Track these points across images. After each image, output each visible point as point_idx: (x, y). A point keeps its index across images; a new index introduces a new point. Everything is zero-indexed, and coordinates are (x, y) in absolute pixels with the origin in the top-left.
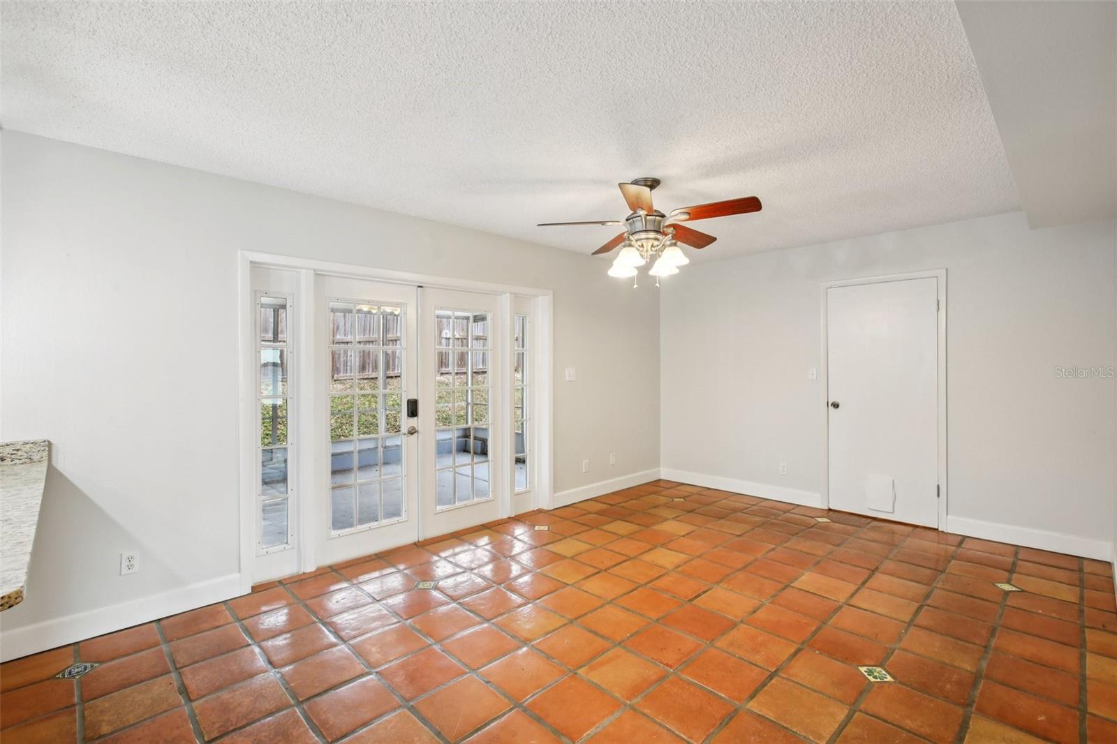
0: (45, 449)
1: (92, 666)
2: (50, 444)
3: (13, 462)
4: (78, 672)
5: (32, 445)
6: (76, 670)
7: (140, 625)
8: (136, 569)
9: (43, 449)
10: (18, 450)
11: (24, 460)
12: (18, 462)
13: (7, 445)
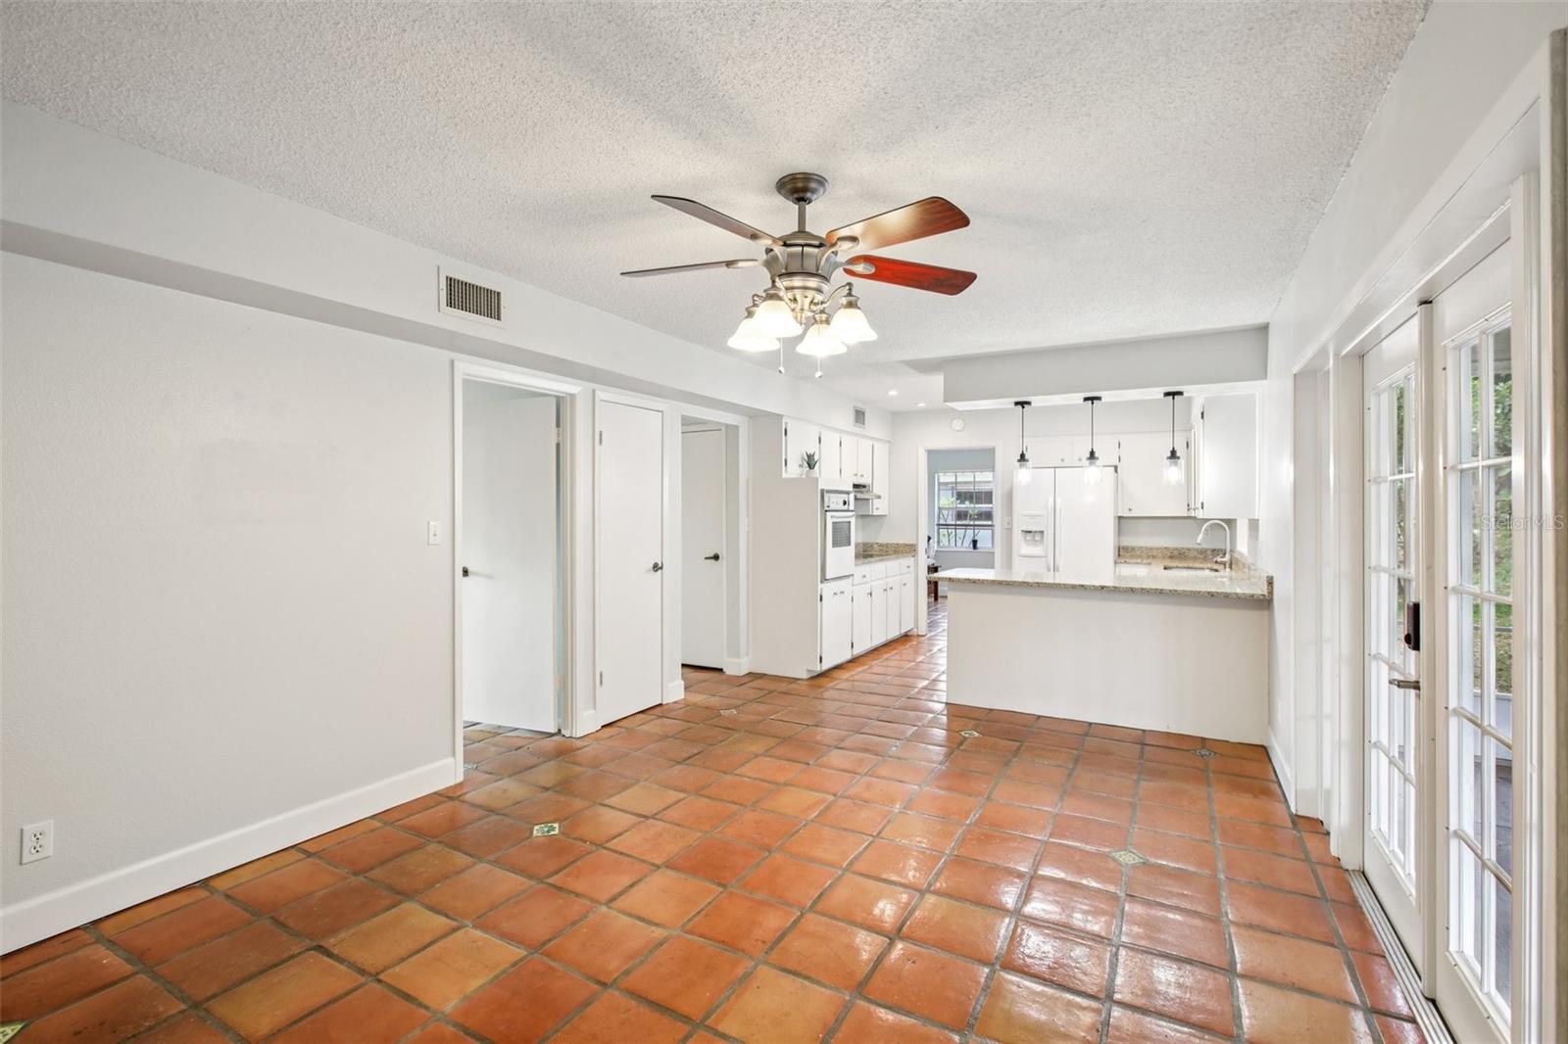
9: (1269, 581)
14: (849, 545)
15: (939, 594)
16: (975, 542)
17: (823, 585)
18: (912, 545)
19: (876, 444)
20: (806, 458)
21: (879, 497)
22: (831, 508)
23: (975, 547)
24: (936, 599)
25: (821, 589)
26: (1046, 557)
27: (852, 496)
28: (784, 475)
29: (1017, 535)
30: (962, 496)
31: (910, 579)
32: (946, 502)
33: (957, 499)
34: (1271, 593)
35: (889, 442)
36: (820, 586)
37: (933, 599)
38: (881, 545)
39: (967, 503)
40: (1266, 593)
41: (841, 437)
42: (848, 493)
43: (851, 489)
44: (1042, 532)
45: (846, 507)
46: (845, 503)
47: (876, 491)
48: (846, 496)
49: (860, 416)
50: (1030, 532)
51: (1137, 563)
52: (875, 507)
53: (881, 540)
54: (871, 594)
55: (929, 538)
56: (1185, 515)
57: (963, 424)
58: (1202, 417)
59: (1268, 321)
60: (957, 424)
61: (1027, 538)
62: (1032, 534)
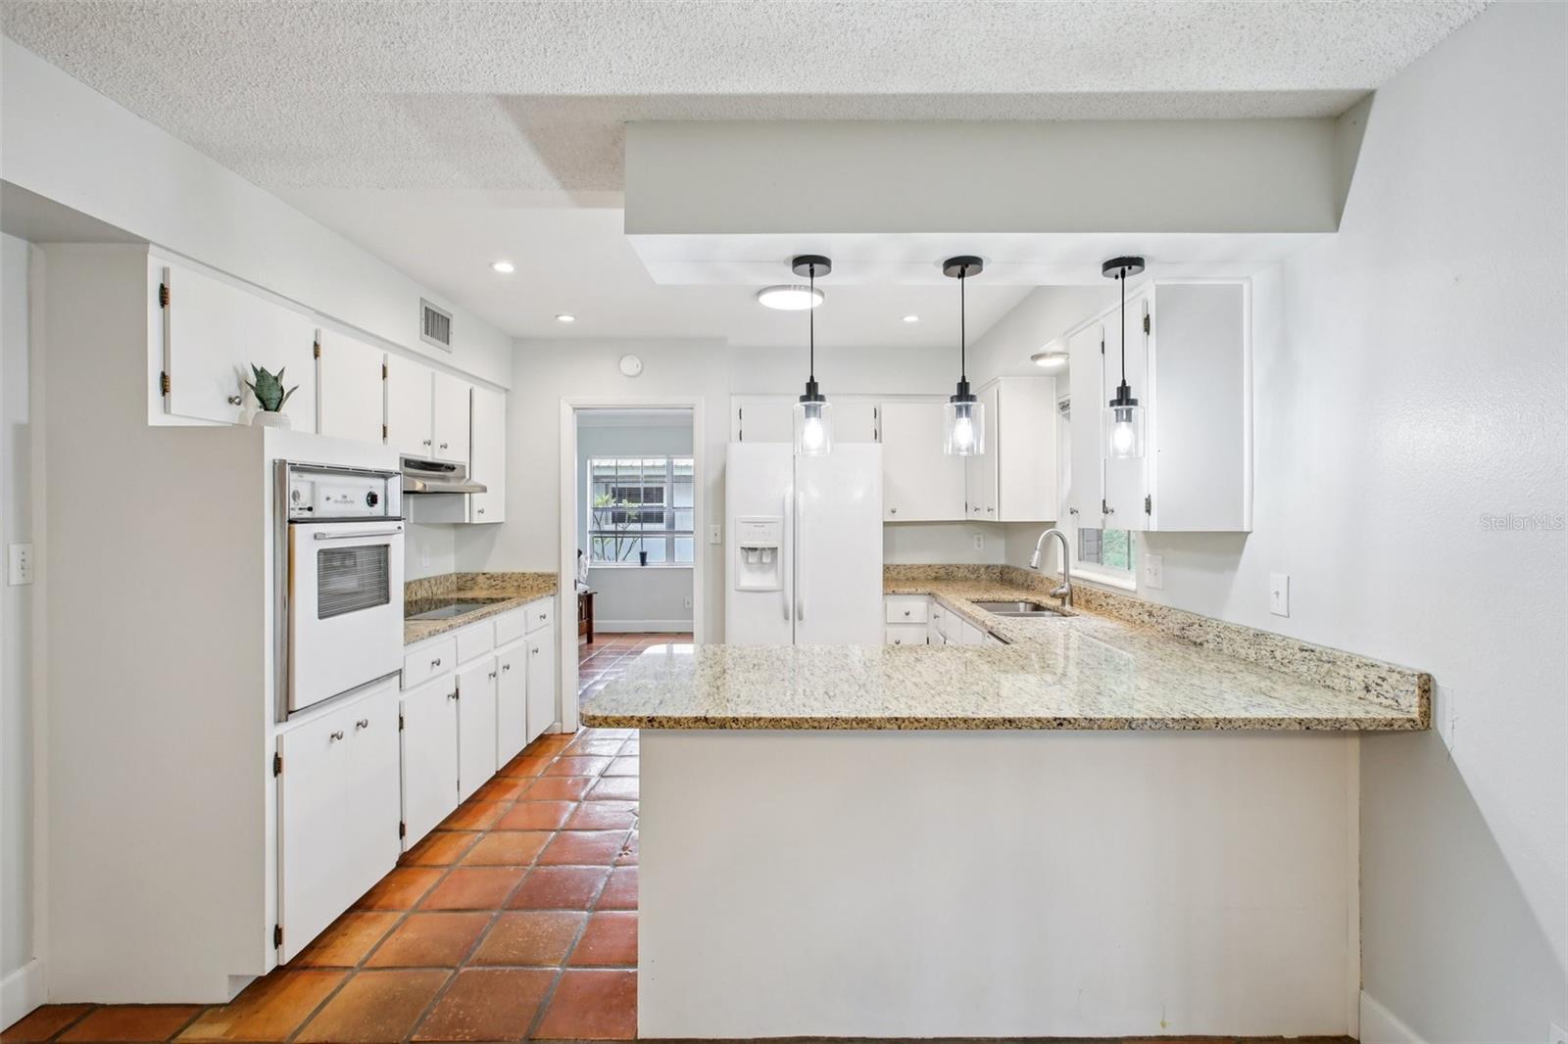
0: (1417, 691)
2: (1426, 688)
3: (1379, 701)
5: (1399, 676)
9: (1412, 689)
10: (1383, 679)
11: (1391, 702)
12: (1384, 701)
13: (1373, 665)
14: (385, 598)
15: (595, 630)
16: (643, 556)
17: (284, 728)
18: (550, 576)
19: (478, 392)
20: (253, 380)
21: (484, 490)
22: (317, 514)
23: (643, 561)
24: (590, 641)
25: (279, 740)
26: (782, 590)
27: (395, 485)
28: (156, 417)
29: (734, 555)
30: (619, 494)
31: (544, 638)
32: (600, 500)
33: (614, 497)
34: (1427, 714)
35: (507, 390)
36: (271, 732)
37: (585, 641)
38: (492, 577)
39: (625, 501)
40: (1415, 715)
41: (385, 357)
42: (385, 475)
43: (395, 466)
44: (774, 550)
45: (378, 510)
46: (372, 499)
47: (478, 478)
48: (381, 482)
49: (436, 324)
50: (756, 549)
51: (909, 594)
52: (475, 509)
53: (494, 566)
54: (457, 695)
55: (580, 553)
56: (964, 519)
57: (640, 365)
58: (1147, 329)
59: (1374, 87)
60: (630, 365)
61: (750, 560)
62: (758, 552)
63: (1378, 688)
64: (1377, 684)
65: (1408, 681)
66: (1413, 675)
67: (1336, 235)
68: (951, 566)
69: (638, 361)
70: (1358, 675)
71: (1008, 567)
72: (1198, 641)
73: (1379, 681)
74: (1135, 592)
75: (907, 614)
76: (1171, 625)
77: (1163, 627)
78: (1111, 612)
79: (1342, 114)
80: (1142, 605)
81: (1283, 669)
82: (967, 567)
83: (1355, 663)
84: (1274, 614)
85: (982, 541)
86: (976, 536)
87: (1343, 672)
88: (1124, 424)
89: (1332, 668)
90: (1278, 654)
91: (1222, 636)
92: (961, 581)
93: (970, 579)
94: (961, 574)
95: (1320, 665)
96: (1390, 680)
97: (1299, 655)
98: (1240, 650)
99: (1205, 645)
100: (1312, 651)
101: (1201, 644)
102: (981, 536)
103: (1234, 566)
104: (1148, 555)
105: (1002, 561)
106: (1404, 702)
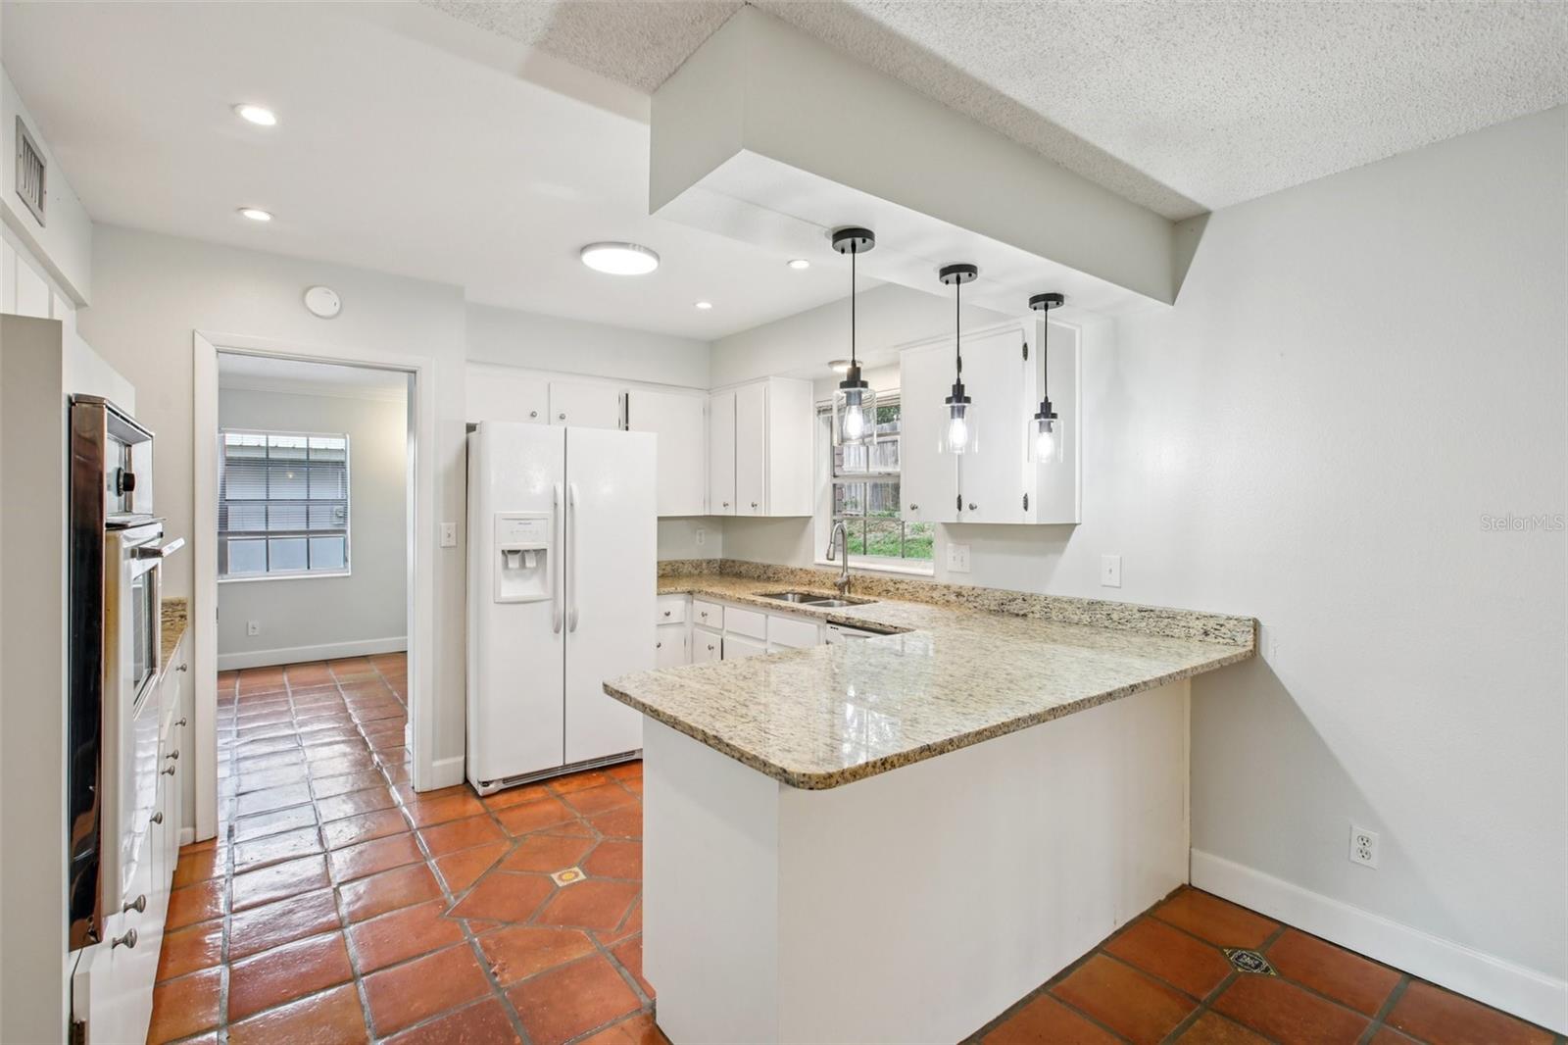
0: (1249, 631)
1: (1267, 970)
2: (1256, 626)
3: (1217, 641)
4: (1246, 964)
5: (1236, 622)
6: (1248, 960)
7: (1379, 962)
8: (1373, 862)
9: (1247, 629)
10: (1222, 625)
11: (1228, 640)
12: (1221, 640)
13: (1211, 617)
26: (551, 599)
29: (492, 559)
34: (1257, 646)
40: (1247, 650)
44: (540, 551)
50: (517, 552)
56: (702, 514)
57: (338, 305)
58: (1025, 355)
59: (1212, 207)
60: (322, 301)
61: (511, 565)
62: (520, 554)
63: (1217, 632)
64: (1216, 629)
65: (1244, 625)
66: (1249, 620)
67: (1171, 307)
68: (676, 562)
69: (337, 300)
70: (1199, 624)
71: (727, 561)
72: (1022, 612)
73: (1218, 627)
74: (933, 577)
75: (668, 614)
76: (986, 602)
77: (975, 604)
78: (903, 595)
79: (1180, 221)
80: (948, 587)
81: (1120, 627)
82: (691, 562)
83: (1194, 617)
84: (1105, 586)
85: (703, 535)
86: (698, 531)
87: (1182, 624)
88: (1045, 433)
89: (1172, 622)
90: (1115, 616)
91: (1051, 606)
92: (688, 576)
93: (693, 575)
94: (686, 569)
95: (1159, 623)
96: (1227, 625)
97: (1138, 615)
98: (1072, 617)
99: (1031, 615)
100: (1151, 611)
101: (1025, 615)
102: (702, 531)
103: (1061, 551)
104: (950, 545)
105: (719, 555)
106: (1240, 640)
